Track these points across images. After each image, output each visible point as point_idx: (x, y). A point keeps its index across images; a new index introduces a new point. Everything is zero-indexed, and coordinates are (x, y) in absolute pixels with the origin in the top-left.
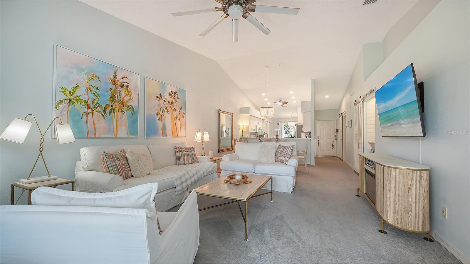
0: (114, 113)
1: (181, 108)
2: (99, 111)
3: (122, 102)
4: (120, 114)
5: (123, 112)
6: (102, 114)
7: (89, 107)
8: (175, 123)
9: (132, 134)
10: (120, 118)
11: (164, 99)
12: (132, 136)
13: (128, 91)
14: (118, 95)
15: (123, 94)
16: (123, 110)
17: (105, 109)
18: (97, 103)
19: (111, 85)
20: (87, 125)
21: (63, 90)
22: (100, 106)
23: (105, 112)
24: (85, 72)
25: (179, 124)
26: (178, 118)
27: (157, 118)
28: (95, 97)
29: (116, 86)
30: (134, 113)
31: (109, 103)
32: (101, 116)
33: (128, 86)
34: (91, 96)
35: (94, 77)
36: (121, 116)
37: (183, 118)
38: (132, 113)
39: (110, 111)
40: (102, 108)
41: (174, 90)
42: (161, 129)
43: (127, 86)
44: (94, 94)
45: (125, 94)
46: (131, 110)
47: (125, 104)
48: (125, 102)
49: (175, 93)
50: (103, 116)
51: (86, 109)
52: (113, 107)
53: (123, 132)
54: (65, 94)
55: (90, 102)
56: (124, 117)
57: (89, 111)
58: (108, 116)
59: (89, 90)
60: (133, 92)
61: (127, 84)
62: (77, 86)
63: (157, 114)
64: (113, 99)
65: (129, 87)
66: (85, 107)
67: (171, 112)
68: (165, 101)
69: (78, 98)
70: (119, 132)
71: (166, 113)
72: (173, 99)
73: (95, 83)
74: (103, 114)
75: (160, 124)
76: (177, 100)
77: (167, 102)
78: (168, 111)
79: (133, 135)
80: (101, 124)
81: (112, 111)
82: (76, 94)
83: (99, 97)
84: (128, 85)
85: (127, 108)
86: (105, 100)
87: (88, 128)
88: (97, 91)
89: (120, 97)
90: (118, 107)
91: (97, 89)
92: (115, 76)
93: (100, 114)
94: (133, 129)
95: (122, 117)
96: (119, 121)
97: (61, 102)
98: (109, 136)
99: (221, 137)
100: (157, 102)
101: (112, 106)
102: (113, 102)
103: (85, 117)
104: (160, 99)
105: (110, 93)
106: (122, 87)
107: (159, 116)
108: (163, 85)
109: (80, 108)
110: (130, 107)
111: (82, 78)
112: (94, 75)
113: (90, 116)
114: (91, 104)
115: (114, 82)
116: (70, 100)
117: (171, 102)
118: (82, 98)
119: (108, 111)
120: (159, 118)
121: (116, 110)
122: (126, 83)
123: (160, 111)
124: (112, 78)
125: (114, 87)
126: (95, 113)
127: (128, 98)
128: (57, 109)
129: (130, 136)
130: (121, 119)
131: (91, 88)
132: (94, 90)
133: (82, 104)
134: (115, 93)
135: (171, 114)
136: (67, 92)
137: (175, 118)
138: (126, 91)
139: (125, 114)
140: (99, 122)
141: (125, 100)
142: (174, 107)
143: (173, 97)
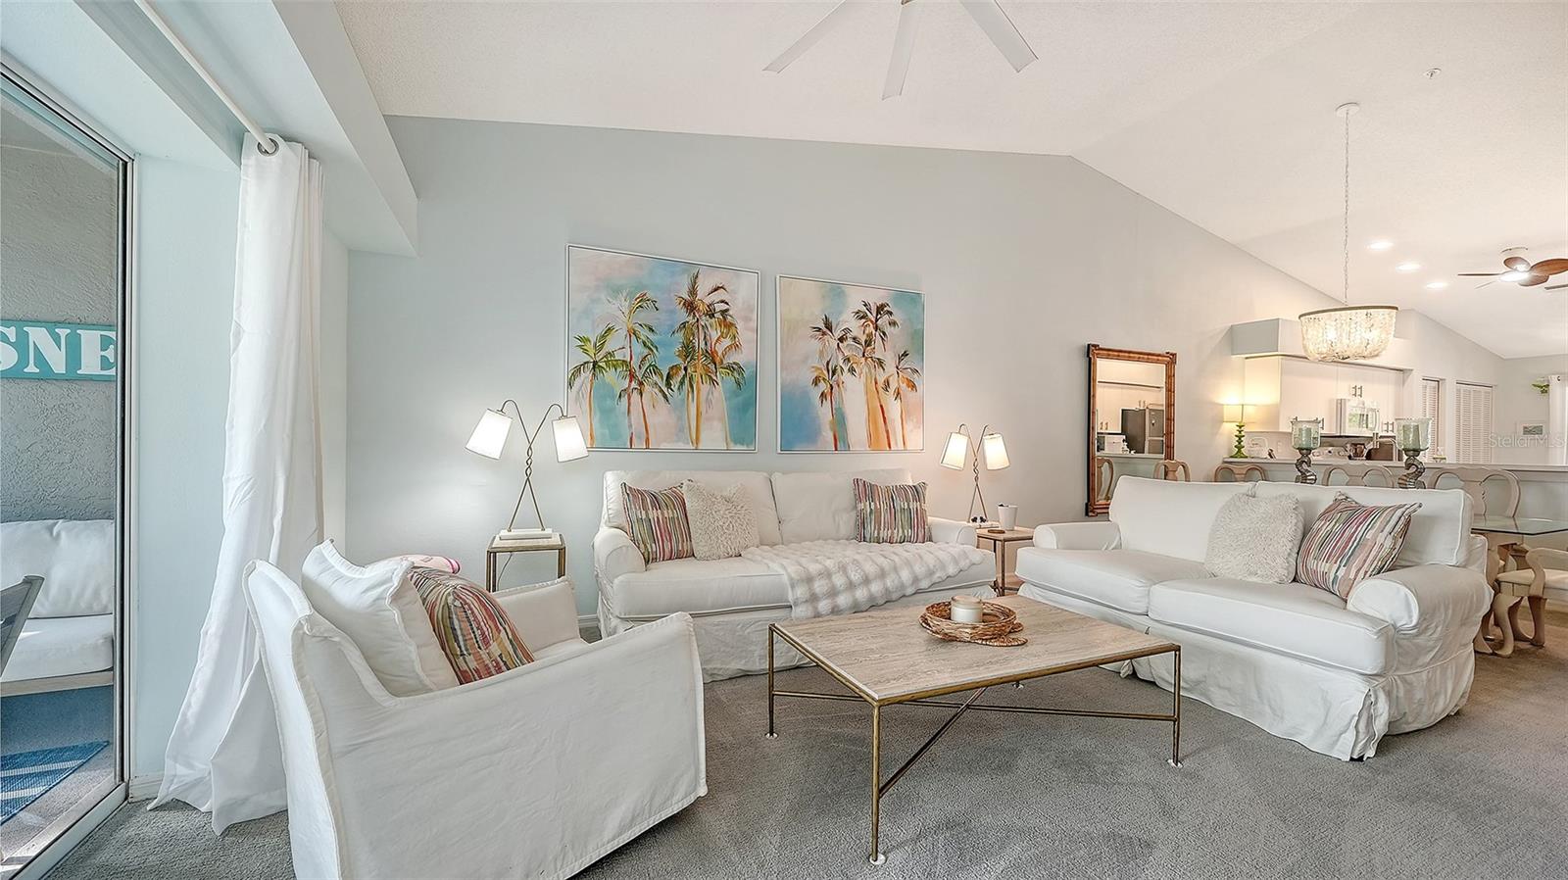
0: (692, 387)
1: (905, 354)
2: (656, 384)
3: (711, 356)
4: (705, 387)
5: (713, 381)
6: (661, 391)
7: (632, 376)
8: (881, 406)
9: (738, 440)
10: (707, 399)
11: (838, 334)
12: (739, 447)
13: (728, 325)
14: (702, 338)
15: (714, 334)
16: (715, 378)
17: (669, 377)
18: (650, 365)
19: (683, 315)
20: (630, 419)
21: (581, 344)
22: (656, 370)
23: (668, 385)
24: (624, 294)
25: (894, 408)
26: (892, 389)
27: (816, 393)
28: (646, 351)
29: (694, 315)
30: (744, 383)
31: (679, 361)
32: (660, 395)
33: (727, 310)
34: (639, 349)
35: (643, 302)
36: (708, 394)
37: (914, 387)
38: (739, 384)
39: (682, 383)
40: (661, 376)
41: (875, 300)
42: (828, 427)
43: (724, 312)
44: (644, 343)
45: (719, 334)
46: (736, 374)
47: (718, 360)
48: (720, 354)
49: (880, 309)
50: (665, 396)
51: (628, 380)
52: (689, 371)
53: (714, 435)
54: (585, 351)
55: (635, 364)
56: (716, 396)
57: (634, 385)
58: (675, 394)
59: (633, 336)
60: (740, 326)
61: (724, 307)
62: (609, 329)
63: (816, 381)
64: (688, 351)
65: (730, 312)
66: (624, 378)
67: (865, 370)
68: (841, 340)
69: (611, 356)
70: (703, 436)
71: (846, 377)
72: (871, 329)
73: (644, 316)
74: (665, 389)
75: (825, 413)
76: (888, 330)
77: (850, 341)
78: (852, 370)
79: (743, 444)
80: (660, 416)
81: (687, 381)
82: (608, 348)
83: (655, 350)
84: (726, 307)
85: (724, 370)
86: (668, 356)
87: (630, 426)
88: (651, 336)
89: (706, 344)
90: (700, 370)
91: (651, 330)
92: (693, 292)
93: (656, 390)
94: (742, 426)
95: (710, 396)
96: (703, 409)
97: (578, 370)
98: (681, 445)
99: (1097, 454)
100: (815, 345)
101: (686, 369)
102: (688, 359)
103: (625, 399)
104: (824, 334)
105: (680, 336)
106: (712, 316)
107: (823, 387)
108: (835, 291)
109: (614, 379)
110: (732, 368)
111: (617, 310)
112: (643, 299)
113: (635, 396)
114: (637, 369)
115: (690, 307)
116: (595, 363)
117: (863, 339)
118: (618, 356)
119: (675, 383)
120: (822, 394)
121: (697, 378)
122: (722, 302)
123: (826, 372)
124: (686, 296)
125: (691, 320)
126: (647, 388)
127: (727, 342)
128: (570, 385)
129: (732, 446)
130: (708, 401)
131: (638, 328)
132: (644, 333)
133: (618, 370)
134: (693, 335)
135: (863, 379)
136: (590, 347)
137: (880, 390)
138: (720, 325)
139: (720, 388)
140: (656, 411)
141: (720, 349)
142: (877, 355)
143: (872, 322)
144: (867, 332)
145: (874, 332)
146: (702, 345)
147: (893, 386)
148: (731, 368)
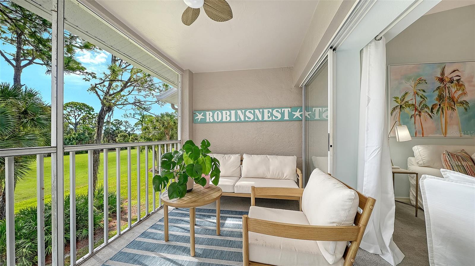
0: (443, 112)
2: (426, 112)
3: (452, 99)
4: (450, 112)
5: (453, 109)
6: (429, 114)
7: (416, 110)
10: (450, 116)
12: (467, 136)
13: (460, 85)
14: (447, 92)
15: (453, 90)
16: (454, 108)
17: (432, 109)
18: (424, 105)
19: (438, 84)
20: (415, 126)
21: (395, 99)
22: (427, 107)
23: (432, 112)
24: (412, 79)
28: (422, 100)
29: (444, 83)
30: (468, 108)
31: (437, 102)
32: (428, 116)
33: (459, 79)
34: (419, 99)
35: (420, 81)
36: (451, 114)
38: (466, 109)
39: (438, 111)
40: (429, 108)
44: (421, 97)
45: (456, 89)
46: (465, 105)
47: (455, 100)
48: (456, 98)
50: (430, 116)
51: (414, 111)
52: (441, 105)
53: (454, 131)
54: (397, 102)
55: (417, 105)
56: (455, 115)
57: (417, 113)
58: (435, 115)
59: (416, 95)
60: (466, 85)
62: (406, 93)
64: (441, 98)
65: (461, 80)
66: (413, 110)
69: (407, 103)
70: (448, 131)
73: (422, 86)
74: (430, 114)
80: (429, 124)
81: (440, 110)
82: (406, 100)
83: (426, 99)
84: (459, 78)
85: (458, 104)
86: (432, 100)
87: (415, 128)
88: (424, 94)
89: (449, 94)
90: (446, 105)
91: (424, 91)
92: (443, 74)
93: (427, 114)
95: (452, 115)
96: (448, 120)
97: (394, 109)
98: (438, 135)
101: (440, 105)
102: (441, 101)
103: (413, 119)
105: (437, 93)
106: (452, 82)
109: (409, 111)
111: (410, 86)
112: (420, 80)
113: (418, 117)
114: (418, 107)
115: (442, 80)
116: (401, 106)
118: (410, 102)
119: (435, 111)
121: (445, 108)
122: (457, 76)
124: (440, 76)
125: (442, 85)
126: (423, 114)
127: (460, 92)
128: (391, 114)
129: (463, 136)
130: (451, 117)
131: (418, 91)
132: (421, 93)
133: (410, 108)
134: (443, 91)
136: (399, 100)
138: (456, 86)
139: (457, 112)
140: (426, 122)
141: (456, 96)
146: (448, 95)
148: (462, 103)
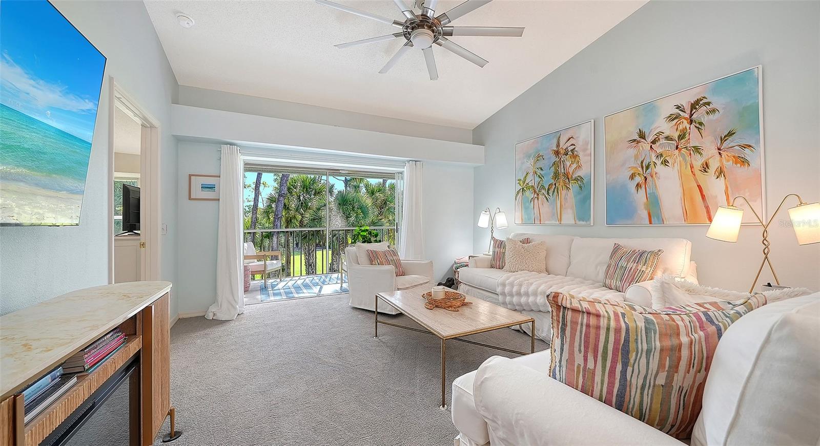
0: (558, 192)
1: (730, 134)
2: (544, 194)
3: (566, 175)
4: (564, 192)
5: (568, 188)
6: (546, 197)
7: (535, 192)
8: (699, 187)
9: (581, 218)
11: (650, 139)
12: (581, 222)
13: (575, 156)
14: (562, 167)
15: (568, 164)
16: (569, 186)
17: (549, 189)
18: (541, 185)
19: (554, 159)
20: (534, 211)
21: (518, 182)
22: (543, 187)
23: (548, 193)
24: (532, 156)
26: (713, 169)
27: (632, 185)
28: (540, 179)
29: (559, 157)
30: (583, 185)
31: (554, 182)
32: (545, 199)
33: (574, 149)
34: (537, 179)
35: (539, 158)
37: (742, 161)
38: (581, 187)
39: (554, 191)
40: (545, 189)
42: (643, 207)
43: (572, 150)
44: (539, 176)
45: (571, 162)
46: (579, 182)
47: (570, 176)
48: (571, 173)
49: (694, 106)
50: (547, 199)
52: (557, 184)
53: (569, 217)
54: (520, 184)
55: (536, 187)
56: (570, 196)
57: (536, 196)
58: (551, 198)
59: (535, 174)
60: (581, 154)
61: (572, 147)
62: (527, 173)
63: (632, 177)
64: (556, 176)
65: (576, 149)
66: (532, 193)
67: (679, 159)
68: (654, 142)
69: (528, 184)
70: (563, 217)
71: (660, 168)
72: (685, 124)
73: (540, 164)
75: (640, 197)
76: (705, 119)
77: (663, 141)
78: (665, 163)
79: (583, 221)
80: (546, 208)
81: (556, 190)
82: (527, 182)
83: (543, 178)
84: (574, 147)
85: (573, 181)
86: (548, 180)
87: (534, 214)
88: (542, 172)
89: (564, 169)
90: (562, 184)
91: (542, 169)
92: (558, 145)
93: (544, 197)
94: (583, 213)
95: (567, 196)
96: (563, 203)
97: (518, 193)
98: (553, 222)
100: (632, 152)
101: (555, 184)
102: (556, 179)
103: (532, 202)
104: (638, 142)
105: (553, 169)
106: (567, 154)
107: (638, 179)
108: (649, 108)
109: (529, 194)
110: (579, 179)
111: (529, 164)
112: (538, 156)
113: (536, 200)
115: (557, 153)
116: (523, 189)
117: (676, 135)
118: (530, 184)
119: (551, 192)
120: (638, 185)
121: (560, 188)
122: (572, 145)
123: (640, 169)
124: (555, 149)
125: (558, 160)
126: (540, 196)
127: (574, 166)
128: (516, 199)
129: (578, 222)
130: (566, 199)
131: (537, 170)
132: (539, 172)
133: (530, 190)
134: (558, 167)
135: (677, 167)
136: (521, 182)
137: (698, 173)
138: (571, 158)
139: (571, 191)
140: (544, 207)
141: (571, 171)
142: (693, 143)
143: (686, 119)
144: (681, 127)
145: (688, 126)
146: (563, 171)
147: (714, 165)
148: (576, 179)
